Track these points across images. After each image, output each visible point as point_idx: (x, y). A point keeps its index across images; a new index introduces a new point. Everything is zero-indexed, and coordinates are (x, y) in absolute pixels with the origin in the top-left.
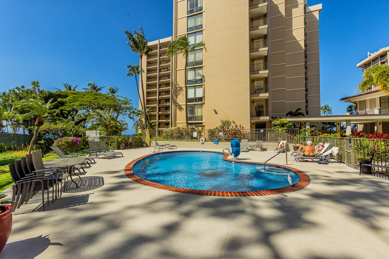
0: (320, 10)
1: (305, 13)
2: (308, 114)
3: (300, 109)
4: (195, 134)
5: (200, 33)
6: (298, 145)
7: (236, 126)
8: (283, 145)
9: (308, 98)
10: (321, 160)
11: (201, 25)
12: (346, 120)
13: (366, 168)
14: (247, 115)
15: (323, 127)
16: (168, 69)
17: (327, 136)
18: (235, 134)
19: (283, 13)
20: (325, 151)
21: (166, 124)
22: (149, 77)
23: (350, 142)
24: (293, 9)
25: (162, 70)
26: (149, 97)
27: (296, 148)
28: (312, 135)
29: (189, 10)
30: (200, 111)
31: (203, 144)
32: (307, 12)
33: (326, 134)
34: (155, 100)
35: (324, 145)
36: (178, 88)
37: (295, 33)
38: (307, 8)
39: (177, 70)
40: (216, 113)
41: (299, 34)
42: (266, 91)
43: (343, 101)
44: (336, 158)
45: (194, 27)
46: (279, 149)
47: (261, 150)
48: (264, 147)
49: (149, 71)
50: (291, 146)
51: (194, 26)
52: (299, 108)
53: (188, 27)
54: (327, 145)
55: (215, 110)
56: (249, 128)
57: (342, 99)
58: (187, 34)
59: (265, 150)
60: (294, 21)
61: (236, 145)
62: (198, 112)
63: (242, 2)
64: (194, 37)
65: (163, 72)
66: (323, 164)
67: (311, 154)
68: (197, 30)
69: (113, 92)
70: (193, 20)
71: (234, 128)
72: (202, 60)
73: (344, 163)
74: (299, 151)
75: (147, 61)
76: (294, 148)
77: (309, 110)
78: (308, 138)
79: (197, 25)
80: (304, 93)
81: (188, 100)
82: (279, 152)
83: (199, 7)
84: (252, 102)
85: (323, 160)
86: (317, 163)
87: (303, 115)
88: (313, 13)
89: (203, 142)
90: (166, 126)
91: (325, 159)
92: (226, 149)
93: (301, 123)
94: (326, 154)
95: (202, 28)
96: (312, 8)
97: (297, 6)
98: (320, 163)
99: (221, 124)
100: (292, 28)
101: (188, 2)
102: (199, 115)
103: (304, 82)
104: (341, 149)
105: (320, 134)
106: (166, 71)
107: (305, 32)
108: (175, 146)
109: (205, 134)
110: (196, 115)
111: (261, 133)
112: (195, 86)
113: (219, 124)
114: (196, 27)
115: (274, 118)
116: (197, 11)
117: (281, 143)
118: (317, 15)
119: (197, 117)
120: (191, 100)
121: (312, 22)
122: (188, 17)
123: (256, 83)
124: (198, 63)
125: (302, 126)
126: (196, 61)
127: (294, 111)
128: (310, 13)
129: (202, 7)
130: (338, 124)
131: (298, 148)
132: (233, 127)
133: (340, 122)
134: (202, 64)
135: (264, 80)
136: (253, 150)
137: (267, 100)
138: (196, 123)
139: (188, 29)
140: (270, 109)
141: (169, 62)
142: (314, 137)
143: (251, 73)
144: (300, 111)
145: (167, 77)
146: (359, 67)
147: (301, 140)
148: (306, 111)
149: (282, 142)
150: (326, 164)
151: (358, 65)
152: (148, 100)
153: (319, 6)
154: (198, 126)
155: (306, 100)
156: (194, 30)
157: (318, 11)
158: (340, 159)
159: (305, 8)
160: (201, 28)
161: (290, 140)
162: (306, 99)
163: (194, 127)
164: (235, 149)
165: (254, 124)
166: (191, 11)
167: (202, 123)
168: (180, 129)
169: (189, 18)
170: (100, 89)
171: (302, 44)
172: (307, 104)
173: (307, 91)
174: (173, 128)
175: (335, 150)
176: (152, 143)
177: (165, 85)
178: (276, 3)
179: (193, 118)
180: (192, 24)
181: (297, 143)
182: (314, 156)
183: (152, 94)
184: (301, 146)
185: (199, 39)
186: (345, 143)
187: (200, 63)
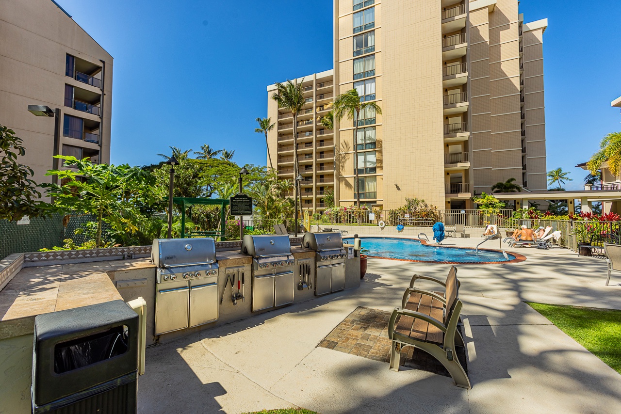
0: (544, 29)
1: (520, 34)
2: (526, 186)
3: (512, 180)
4: (372, 217)
5: (372, 80)
6: (512, 230)
7: (426, 206)
8: (491, 231)
9: (527, 162)
10: (541, 245)
11: (373, 71)
12: (581, 197)
13: (585, 250)
14: (441, 191)
15: (550, 206)
16: (309, 121)
17: (552, 218)
18: (427, 215)
19: (487, 38)
20: (547, 235)
21: (307, 202)
22: (281, 134)
23: (572, 225)
24: (501, 32)
25: (301, 123)
26: (281, 162)
27: (509, 234)
28: (531, 218)
29: (355, 50)
30: (373, 186)
31: (382, 228)
32: (523, 31)
33: (551, 216)
34: (291, 167)
35: (545, 228)
36: (343, 155)
37: (504, 67)
38: (523, 25)
39: (340, 130)
40: (398, 189)
41: (511, 68)
42: (466, 159)
43: (580, 168)
44: (559, 244)
45: (363, 73)
46: (487, 235)
47: (462, 237)
48: (466, 233)
49: (281, 124)
50: (503, 232)
51: (362, 71)
52: (512, 177)
53: (355, 73)
54: (548, 229)
55: (396, 185)
56: (444, 208)
57: (579, 166)
58: (354, 82)
59: (467, 236)
60: (503, 49)
61: (440, 229)
62: (370, 187)
63: (432, 44)
64: (363, 86)
65: (301, 125)
66: (543, 249)
67: (529, 239)
68: (368, 76)
69: (227, 155)
70: (361, 64)
71: (423, 208)
72: (375, 118)
73: (567, 248)
74: (513, 237)
75: (278, 110)
76: (507, 234)
77: (527, 179)
78: (526, 222)
79: (367, 70)
80: (520, 154)
81: (358, 171)
82: (487, 239)
83: (369, 46)
84: (447, 173)
85: (543, 245)
86: (535, 249)
87: (519, 190)
88: (533, 32)
89: (383, 226)
90: (307, 205)
91: (545, 244)
92: (422, 234)
93: (515, 201)
94: (547, 238)
95: (374, 75)
96: (531, 26)
97: (507, 27)
98: (539, 248)
99: (406, 203)
100: (500, 60)
101: (354, 40)
102: (370, 191)
103: (520, 137)
104: (563, 233)
105: (543, 216)
106: (306, 124)
107: (521, 62)
108: (346, 232)
109: (385, 216)
110: (367, 191)
111: (462, 214)
112: (365, 152)
113: (403, 204)
114: (366, 73)
115: (476, 194)
116: (367, 51)
117: (489, 228)
118: (539, 35)
119: (368, 193)
120: (361, 171)
121: (532, 47)
122: (354, 60)
123: (452, 149)
124: (369, 121)
125: (517, 205)
126: (366, 118)
127: (504, 182)
128: (528, 33)
129: (374, 46)
130: (571, 203)
131: (512, 233)
132: (421, 207)
133: (574, 200)
134: (375, 123)
135: (463, 143)
136: (451, 236)
137: (467, 171)
138: (367, 202)
139: (355, 76)
140: (472, 182)
141: (310, 112)
142: (533, 220)
143: (446, 135)
144: (513, 183)
145: (307, 134)
146: (615, 106)
147: (516, 224)
148: (523, 182)
149: (490, 226)
150: (546, 249)
151: (613, 103)
152: (280, 168)
153: (544, 22)
154: (373, 206)
155: (523, 166)
156: (362, 76)
157: (541, 30)
158: (563, 243)
159: (520, 26)
160: (372, 74)
161: (502, 225)
162: (523, 163)
163: (366, 207)
164: (439, 233)
165: (449, 202)
166: (358, 53)
167: (375, 202)
168: (347, 210)
169: (356, 61)
170: (215, 153)
171: (516, 82)
172: (524, 171)
173: (525, 152)
174: (338, 208)
175: (557, 235)
176: (312, 228)
177: (304, 145)
178: (474, 25)
179: (362, 195)
180: (359, 68)
181: (511, 228)
182: (532, 241)
183: (286, 159)
184: (516, 231)
185: (370, 88)
186: (568, 226)
187: (372, 121)
